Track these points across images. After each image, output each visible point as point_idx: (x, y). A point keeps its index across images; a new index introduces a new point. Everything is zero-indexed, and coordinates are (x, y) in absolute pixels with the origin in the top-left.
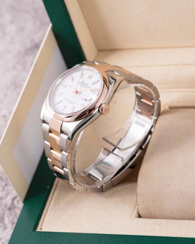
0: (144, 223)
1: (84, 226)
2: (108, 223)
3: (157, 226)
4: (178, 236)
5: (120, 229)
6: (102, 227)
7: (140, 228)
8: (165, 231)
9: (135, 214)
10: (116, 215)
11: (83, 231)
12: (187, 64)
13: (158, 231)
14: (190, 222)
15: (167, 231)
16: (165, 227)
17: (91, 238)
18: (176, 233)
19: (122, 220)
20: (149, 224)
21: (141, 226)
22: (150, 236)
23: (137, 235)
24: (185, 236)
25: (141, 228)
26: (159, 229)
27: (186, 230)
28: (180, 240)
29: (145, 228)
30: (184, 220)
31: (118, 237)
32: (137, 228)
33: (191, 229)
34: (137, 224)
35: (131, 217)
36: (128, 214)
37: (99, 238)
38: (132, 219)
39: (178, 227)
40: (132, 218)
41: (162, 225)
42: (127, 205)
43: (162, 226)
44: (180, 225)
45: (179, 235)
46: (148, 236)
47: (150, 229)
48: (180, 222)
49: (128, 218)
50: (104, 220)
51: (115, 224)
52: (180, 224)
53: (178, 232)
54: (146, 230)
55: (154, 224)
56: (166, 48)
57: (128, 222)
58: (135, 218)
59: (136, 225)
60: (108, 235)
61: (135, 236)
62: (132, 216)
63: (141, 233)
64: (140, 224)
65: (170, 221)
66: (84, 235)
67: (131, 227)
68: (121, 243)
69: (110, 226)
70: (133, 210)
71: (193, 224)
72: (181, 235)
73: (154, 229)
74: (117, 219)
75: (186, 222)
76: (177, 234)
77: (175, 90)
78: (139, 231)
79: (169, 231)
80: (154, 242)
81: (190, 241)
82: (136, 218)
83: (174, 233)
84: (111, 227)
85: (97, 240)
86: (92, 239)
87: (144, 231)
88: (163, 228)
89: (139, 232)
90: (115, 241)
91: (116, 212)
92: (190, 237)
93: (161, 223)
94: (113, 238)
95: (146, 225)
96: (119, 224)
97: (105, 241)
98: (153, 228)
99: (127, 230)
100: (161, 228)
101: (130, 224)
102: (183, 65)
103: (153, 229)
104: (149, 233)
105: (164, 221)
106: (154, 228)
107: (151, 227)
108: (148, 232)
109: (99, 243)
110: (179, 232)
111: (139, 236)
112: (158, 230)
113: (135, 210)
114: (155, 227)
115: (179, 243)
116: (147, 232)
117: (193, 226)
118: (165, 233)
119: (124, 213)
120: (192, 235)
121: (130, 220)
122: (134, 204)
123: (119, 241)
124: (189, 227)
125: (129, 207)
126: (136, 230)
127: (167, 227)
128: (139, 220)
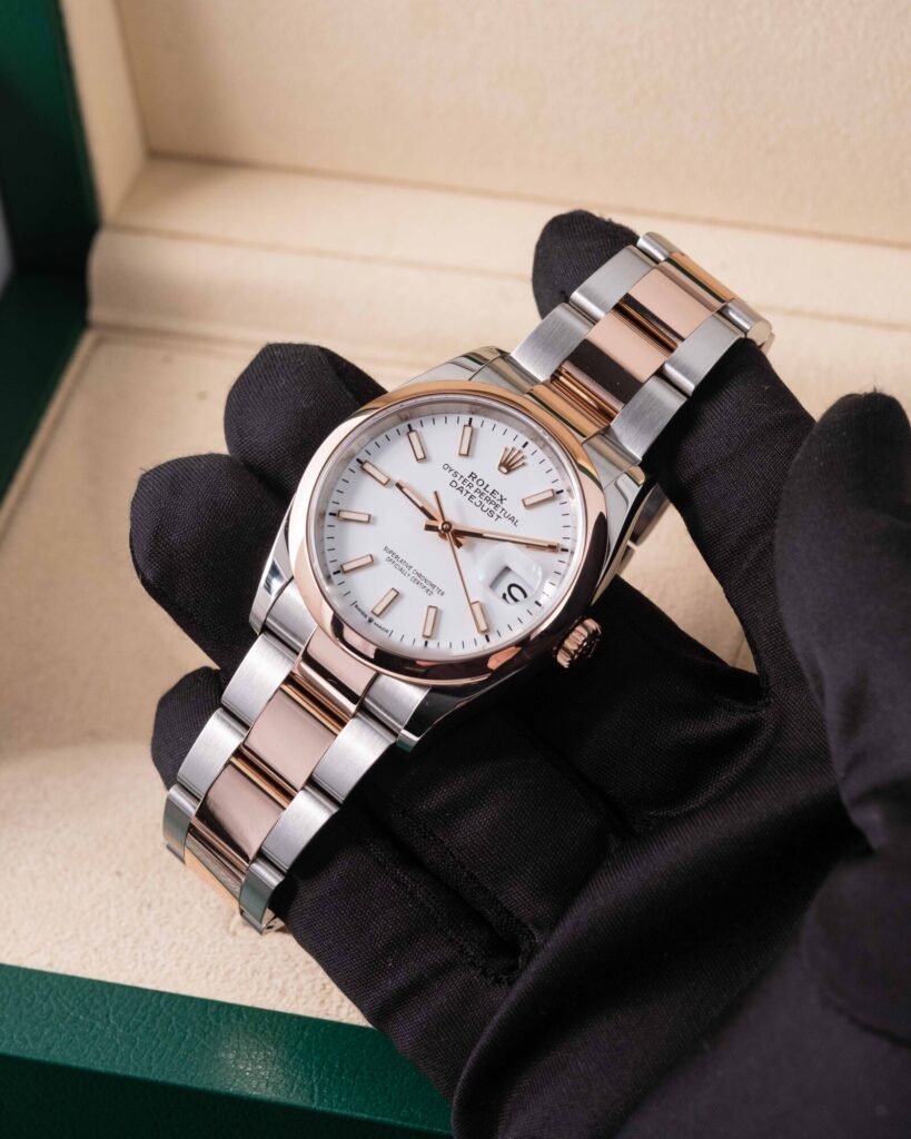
1: (14, 931)
2: (125, 936)
5: (174, 969)
6: (96, 950)
7: (267, 976)
10: (162, 904)
11: (9, 953)
17: (45, 993)
19: (186, 931)
21: (271, 969)
23: (249, 1004)
25: (270, 977)
29: (287, 980)
31: (166, 1002)
32: (253, 975)
34: (253, 956)
35: (229, 922)
36: (219, 907)
37: (80, 995)
40: (231, 929)
47: (310, 985)
49: (215, 925)
50: (108, 918)
51: (156, 944)
54: (292, 987)
57: (214, 943)
59: (247, 962)
60: (124, 987)
63: (269, 1000)
64: (265, 957)
66: (14, 975)
67: (225, 966)
69: (133, 948)
74: (166, 923)
78: (259, 990)
84: (136, 955)
85: (71, 1003)
86: (51, 997)
87: (283, 993)
89: (262, 992)
90: (154, 1021)
91: (164, 890)
94: (142, 1005)
96: (174, 944)
97: (107, 1016)
99: (208, 974)
101: (221, 951)
104: (305, 1003)
108: (297, 997)
109: (81, 1017)
116: (293, 998)
121: (224, 931)
123: (171, 1022)
126: (247, 981)
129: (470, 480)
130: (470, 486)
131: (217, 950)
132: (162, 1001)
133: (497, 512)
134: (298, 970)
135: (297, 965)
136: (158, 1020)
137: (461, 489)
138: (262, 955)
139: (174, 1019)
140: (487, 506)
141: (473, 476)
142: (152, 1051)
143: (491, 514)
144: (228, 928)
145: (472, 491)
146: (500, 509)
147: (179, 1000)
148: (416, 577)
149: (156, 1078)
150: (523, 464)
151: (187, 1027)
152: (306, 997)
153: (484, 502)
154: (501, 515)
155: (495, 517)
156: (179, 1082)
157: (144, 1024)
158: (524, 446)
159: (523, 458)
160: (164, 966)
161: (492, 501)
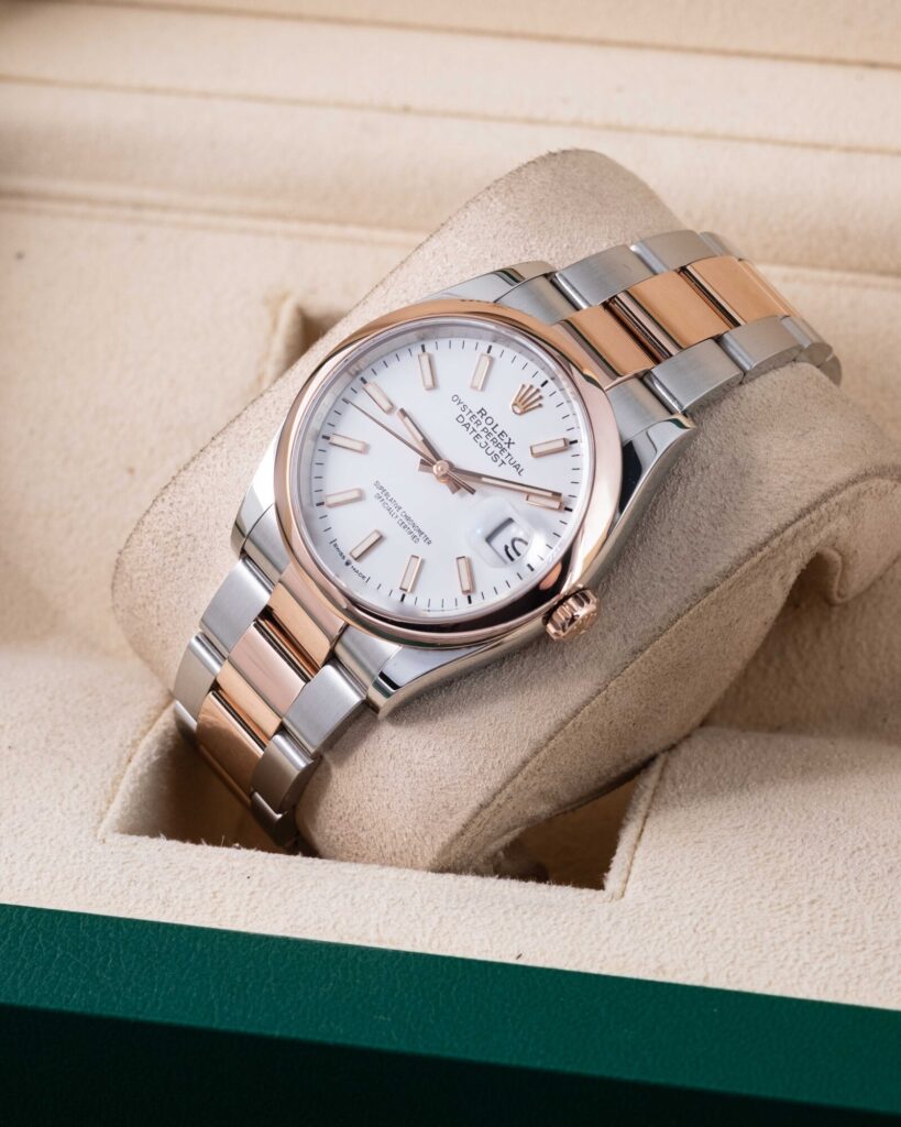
0: (167, 864)
3: (236, 882)
4: (342, 938)
5: (35, 883)
7: (146, 886)
8: (273, 911)
9: (117, 816)
10: (14, 813)
12: (406, 109)
13: (238, 910)
14: (404, 876)
15: (286, 913)
16: (275, 888)
18: (330, 927)
19: (47, 840)
20: (193, 869)
21: (151, 877)
22: (202, 929)
24: (380, 941)
25: (150, 888)
26: (247, 897)
27: (387, 913)
28: (355, 958)
29: (170, 890)
30: (376, 866)
31: (30, 918)
32: (129, 885)
33: (413, 914)
34: (128, 865)
35: (96, 829)
36: (82, 814)
38: (99, 837)
39: (346, 896)
40: (100, 833)
41: (261, 880)
42: (73, 766)
43: (260, 885)
44: (355, 888)
45: (346, 937)
46: (190, 928)
47: (198, 893)
48: (354, 875)
49: (80, 832)
51: (11, 856)
52: (353, 880)
53: (344, 922)
54: (177, 897)
55: (218, 873)
56: (299, 17)
57: (80, 852)
58: (116, 832)
59: (121, 872)
61: (119, 920)
62: (101, 821)
63: (151, 912)
64: (142, 866)
65: (301, 862)
67: (95, 877)
68: (44, 949)
70: (106, 792)
71: (420, 888)
72: (359, 938)
73: (218, 894)
74: (22, 833)
75: (382, 877)
76: (338, 928)
77: (332, 230)
78: (138, 902)
79: (297, 910)
80: (223, 962)
81: (412, 969)
82: (123, 832)
83: (322, 925)
87: (166, 903)
88: (266, 894)
89: (141, 905)
90: (17, 941)
91: (16, 797)
92: (406, 947)
93: (254, 868)
95: (177, 871)
96: (33, 855)
98: (214, 893)
99: (75, 888)
100: (252, 893)
101: (89, 860)
102: (387, 109)
103: (215, 897)
104: (194, 914)
105: (268, 861)
106: (216, 888)
107: (204, 886)
108: (184, 908)
110: (348, 921)
111: (144, 922)
112: (240, 903)
113: (113, 797)
114: (224, 885)
115: (350, 972)
116: (180, 909)
117: (422, 900)
118: (276, 922)
119: (60, 804)
120: (415, 940)
121: (91, 840)
122: (109, 767)
123: (37, 939)
124: (401, 899)
125: (81, 777)
126: (122, 893)
127: (285, 890)
128: (136, 844)
129: (479, 416)
130: (478, 423)
131: (84, 860)
132: (25, 917)
133: (503, 457)
134: (182, 877)
135: (180, 873)
136: (22, 938)
137: (467, 426)
138: (139, 864)
139: (40, 936)
140: (493, 448)
141: (482, 412)
142: (17, 972)
143: (495, 458)
144: (95, 835)
145: (479, 429)
146: (506, 454)
147: (45, 915)
148: (404, 520)
149: (24, 1003)
150: (540, 405)
151: (56, 945)
152: (194, 907)
153: (490, 444)
154: (506, 461)
155: (499, 462)
156: (53, 1007)
157: (6, 943)
158: (543, 385)
159: (541, 397)
160: (22, 880)
161: (500, 444)
